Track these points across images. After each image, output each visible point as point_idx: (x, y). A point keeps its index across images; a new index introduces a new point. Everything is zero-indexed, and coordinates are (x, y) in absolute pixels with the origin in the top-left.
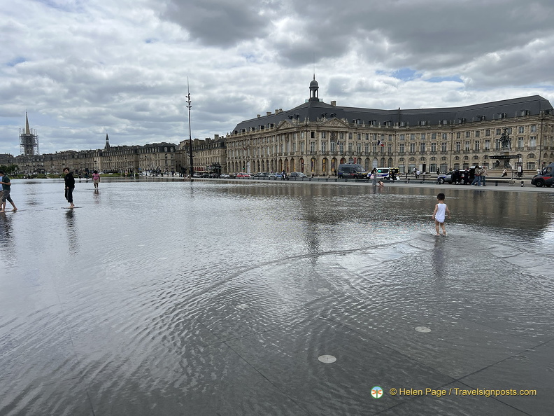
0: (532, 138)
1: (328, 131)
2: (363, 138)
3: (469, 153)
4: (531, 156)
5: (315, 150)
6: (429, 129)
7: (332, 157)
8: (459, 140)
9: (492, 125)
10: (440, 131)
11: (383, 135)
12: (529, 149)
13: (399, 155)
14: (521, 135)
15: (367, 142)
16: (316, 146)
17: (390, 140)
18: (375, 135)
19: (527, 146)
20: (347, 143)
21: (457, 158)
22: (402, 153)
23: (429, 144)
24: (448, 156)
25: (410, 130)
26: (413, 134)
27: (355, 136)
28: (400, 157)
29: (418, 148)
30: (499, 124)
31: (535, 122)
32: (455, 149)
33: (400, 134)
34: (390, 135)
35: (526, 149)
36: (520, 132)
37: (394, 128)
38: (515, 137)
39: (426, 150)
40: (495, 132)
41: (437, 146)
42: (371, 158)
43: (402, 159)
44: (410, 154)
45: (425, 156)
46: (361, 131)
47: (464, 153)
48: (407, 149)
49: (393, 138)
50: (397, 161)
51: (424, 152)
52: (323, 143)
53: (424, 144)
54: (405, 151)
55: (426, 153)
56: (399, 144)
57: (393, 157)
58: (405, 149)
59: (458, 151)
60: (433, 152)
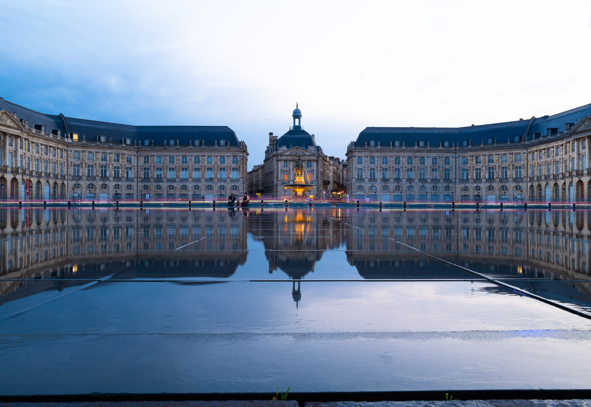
0: (233, 169)
2: (33, 149)
3: (162, 181)
4: (235, 188)
6: (111, 148)
8: (147, 166)
9: (190, 152)
10: (124, 152)
11: (54, 148)
12: (232, 181)
13: (73, 179)
14: (222, 166)
15: (37, 156)
17: (62, 157)
18: (46, 146)
19: (229, 178)
20: (18, 154)
21: (146, 187)
22: (77, 177)
23: (111, 166)
24: (134, 184)
25: (87, 147)
26: (90, 152)
27: (25, 145)
28: (74, 182)
29: (97, 172)
30: (197, 152)
31: (237, 153)
32: (143, 176)
33: (73, 149)
34: (62, 151)
35: (228, 180)
36: (221, 162)
37: (66, 140)
38: (216, 167)
39: (108, 174)
40: (193, 160)
41: (120, 170)
42: (43, 181)
43: (77, 186)
44: (87, 179)
45: (107, 183)
46: (31, 139)
47: (155, 181)
48: (84, 171)
49: (65, 154)
50: (70, 187)
51: (105, 176)
53: (106, 166)
54: (81, 174)
55: (108, 179)
56: (73, 164)
57: (65, 182)
58: (81, 171)
59: (147, 179)
60: (117, 178)
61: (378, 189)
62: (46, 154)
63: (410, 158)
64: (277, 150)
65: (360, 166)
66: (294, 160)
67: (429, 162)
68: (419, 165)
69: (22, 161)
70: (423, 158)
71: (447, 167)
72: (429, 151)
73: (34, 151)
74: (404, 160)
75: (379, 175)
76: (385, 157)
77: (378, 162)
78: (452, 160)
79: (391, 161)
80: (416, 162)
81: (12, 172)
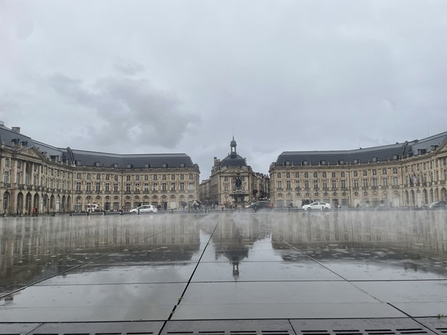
0: (190, 183)
5: (10, 182)
7: (27, 192)
12: (189, 191)
13: (76, 193)
14: (182, 181)
22: (79, 192)
25: (87, 170)
27: (44, 170)
28: (77, 195)
31: (192, 172)
32: (126, 190)
33: (77, 172)
34: (69, 173)
35: (186, 191)
36: (181, 179)
37: (72, 166)
39: (101, 189)
44: (86, 193)
49: (71, 175)
50: (74, 199)
53: (99, 184)
54: (82, 190)
55: (101, 192)
56: (76, 183)
57: (71, 196)
58: (82, 187)
59: (128, 192)
60: (107, 191)
61: (294, 195)
62: (58, 176)
63: (315, 173)
64: (220, 169)
65: (280, 179)
66: (232, 176)
67: (329, 176)
68: (322, 178)
69: (42, 181)
70: (325, 173)
71: (343, 178)
72: (329, 168)
73: (50, 174)
74: (311, 175)
75: (293, 186)
76: (298, 173)
77: (292, 177)
78: (347, 174)
79: (302, 176)
80: (320, 176)
81: (35, 190)
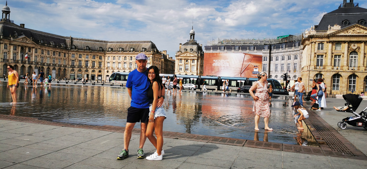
1: (19, 46)
2: (45, 53)
3: (115, 69)
5: (8, 58)
6: (91, 52)
7: (21, 65)
8: (109, 61)
9: (128, 54)
10: (98, 54)
11: (60, 52)
13: (71, 67)
15: (48, 56)
16: (8, 55)
18: (54, 52)
20: (33, 55)
21: (108, 72)
22: (73, 66)
24: (102, 70)
27: (39, 51)
28: (71, 69)
29: (83, 63)
30: (131, 54)
37: (68, 48)
41: (96, 63)
42: (51, 68)
43: (73, 70)
44: (78, 67)
45: (88, 69)
47: (112, 69)
49: (67, 55)
51: (88, 66)
52: (15, 54)
54: (75, 65)
56: (71, 60)
57: (67, 68)
58: (75, 63)
60: (93, 67)
62: (54, 55)
66: (185, 59)
